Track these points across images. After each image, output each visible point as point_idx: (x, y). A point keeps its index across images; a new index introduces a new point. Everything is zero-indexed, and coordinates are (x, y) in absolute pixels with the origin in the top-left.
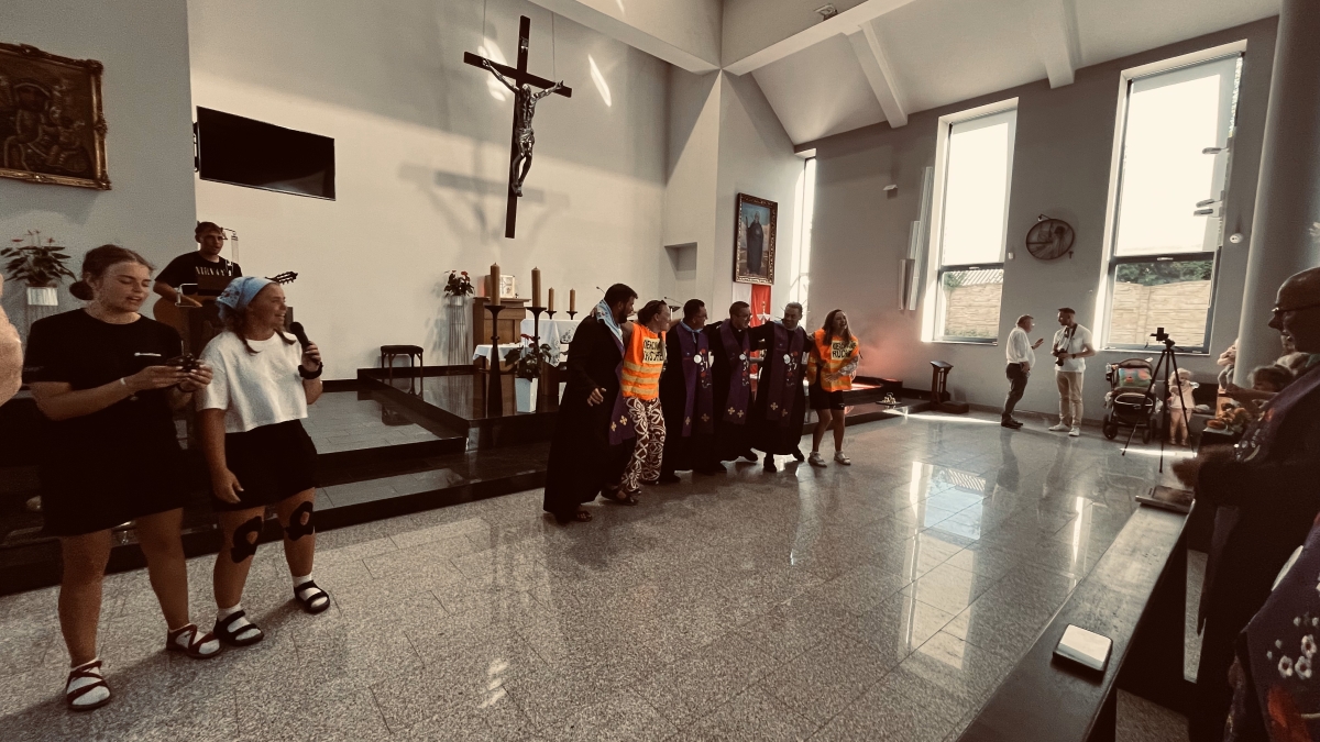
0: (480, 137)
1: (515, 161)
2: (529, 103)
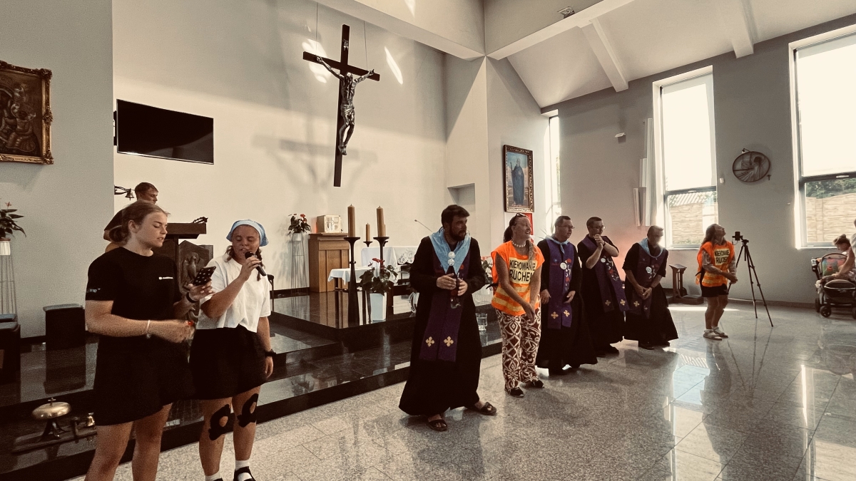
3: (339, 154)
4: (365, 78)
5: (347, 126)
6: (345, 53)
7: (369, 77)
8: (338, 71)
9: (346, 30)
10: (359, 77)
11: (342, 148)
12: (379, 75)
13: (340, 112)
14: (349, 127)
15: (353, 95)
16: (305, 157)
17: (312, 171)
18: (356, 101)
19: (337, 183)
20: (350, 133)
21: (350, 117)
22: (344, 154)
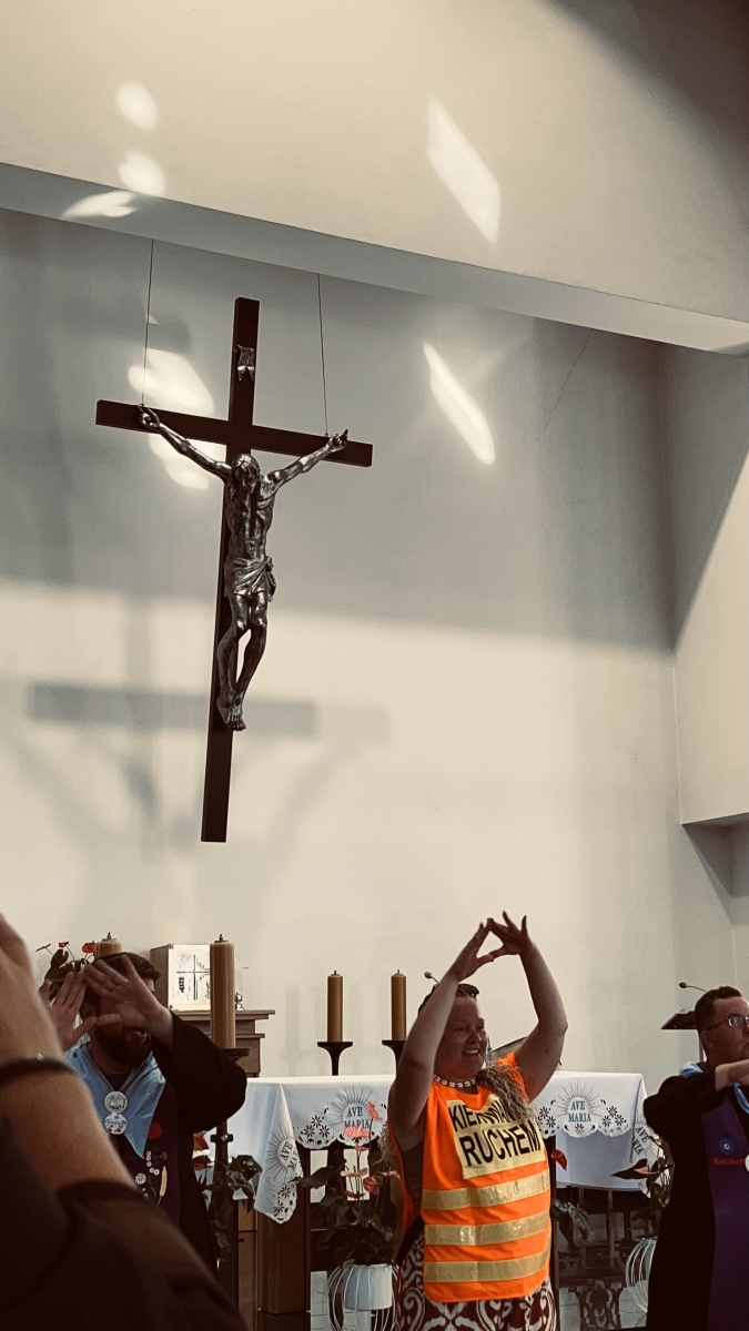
0: (143, 588)
1: (224, 641)
2: (256, 497)
3: (222, 730)
4: (312, 463)
5: (241, 633)
6: (242, 391)
7: (330, 457)
8: (215, 452)
9: (247, 317)
10: (294, 459)
11: (228, 705)
12: (369, 448)
13: (226, 582)
14: (248, 635)
15: (265, 526)
16: (119, 739)
17: (142, 785)
18: (279, 543)
19: (214, 828)
20: (255, 653)
21: (251, 600)
22: (239, 725)
